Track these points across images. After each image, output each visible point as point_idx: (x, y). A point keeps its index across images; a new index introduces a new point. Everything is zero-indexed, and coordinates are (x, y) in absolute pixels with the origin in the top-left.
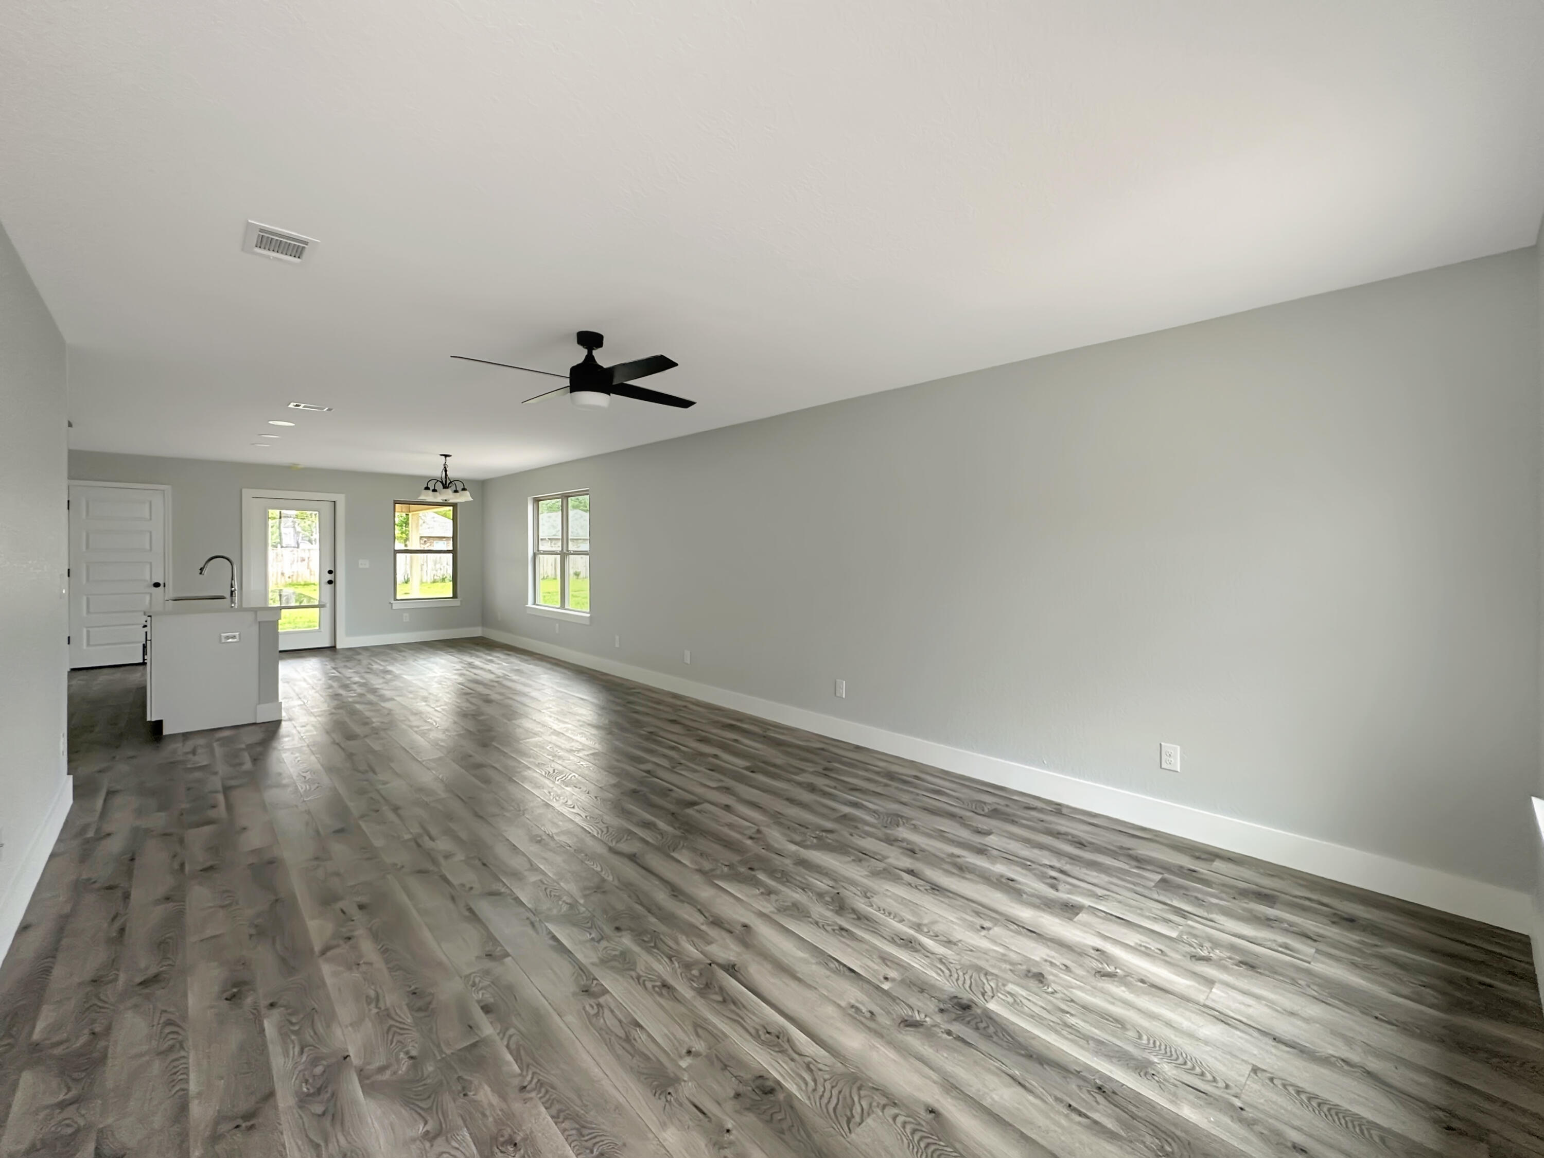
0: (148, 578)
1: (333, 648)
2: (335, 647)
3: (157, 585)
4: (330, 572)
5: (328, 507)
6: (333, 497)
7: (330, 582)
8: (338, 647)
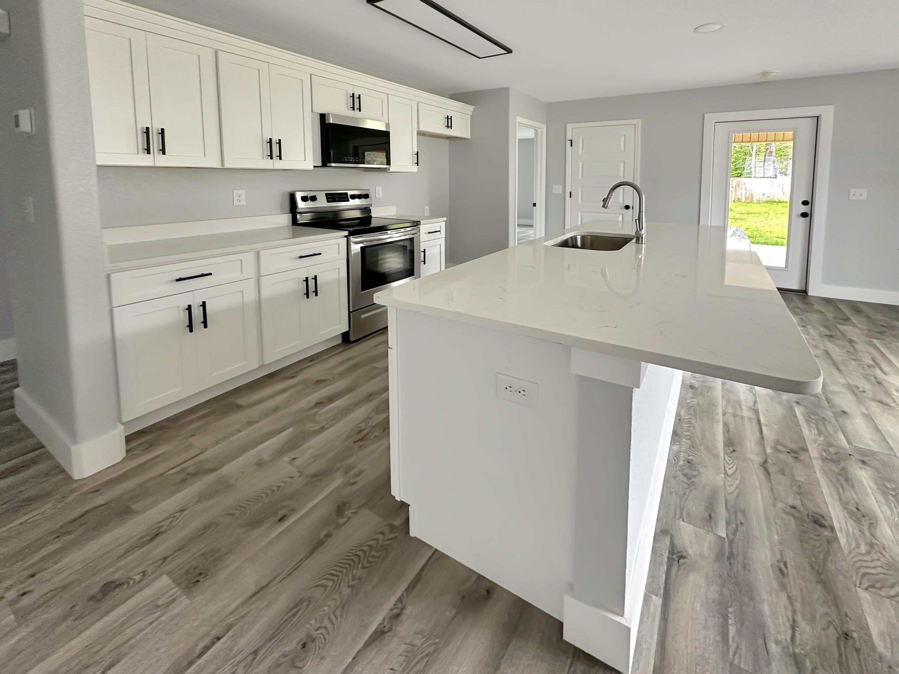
0: (621, 201)
1: (803, 293)
2: (805, 292)
3: (627, 207)
4: (805, 203)
5: (808, 126)
6: (814, 111)
7: (804, 215)
8: (810, 293)
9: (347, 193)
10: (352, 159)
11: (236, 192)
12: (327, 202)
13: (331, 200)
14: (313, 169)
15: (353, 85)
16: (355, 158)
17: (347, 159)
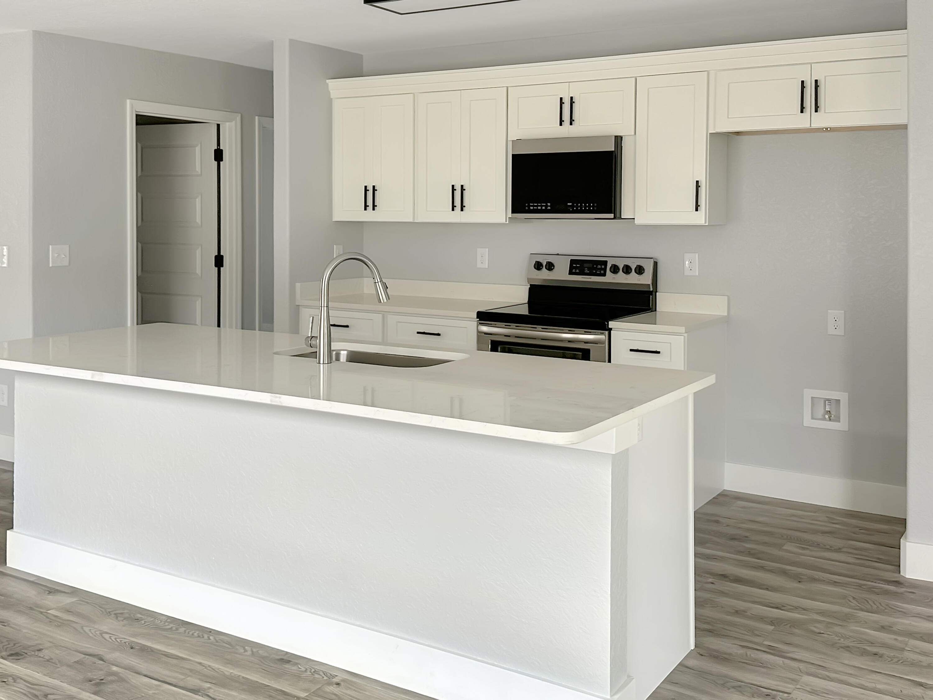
9: (606, 262)
10: (542, 206)
11: (480, 251)
12: (570, 274)
13: (577, 271)
14: (508, 222)
15: (568, 83)
16: (545, 204)
17: (533, 206)
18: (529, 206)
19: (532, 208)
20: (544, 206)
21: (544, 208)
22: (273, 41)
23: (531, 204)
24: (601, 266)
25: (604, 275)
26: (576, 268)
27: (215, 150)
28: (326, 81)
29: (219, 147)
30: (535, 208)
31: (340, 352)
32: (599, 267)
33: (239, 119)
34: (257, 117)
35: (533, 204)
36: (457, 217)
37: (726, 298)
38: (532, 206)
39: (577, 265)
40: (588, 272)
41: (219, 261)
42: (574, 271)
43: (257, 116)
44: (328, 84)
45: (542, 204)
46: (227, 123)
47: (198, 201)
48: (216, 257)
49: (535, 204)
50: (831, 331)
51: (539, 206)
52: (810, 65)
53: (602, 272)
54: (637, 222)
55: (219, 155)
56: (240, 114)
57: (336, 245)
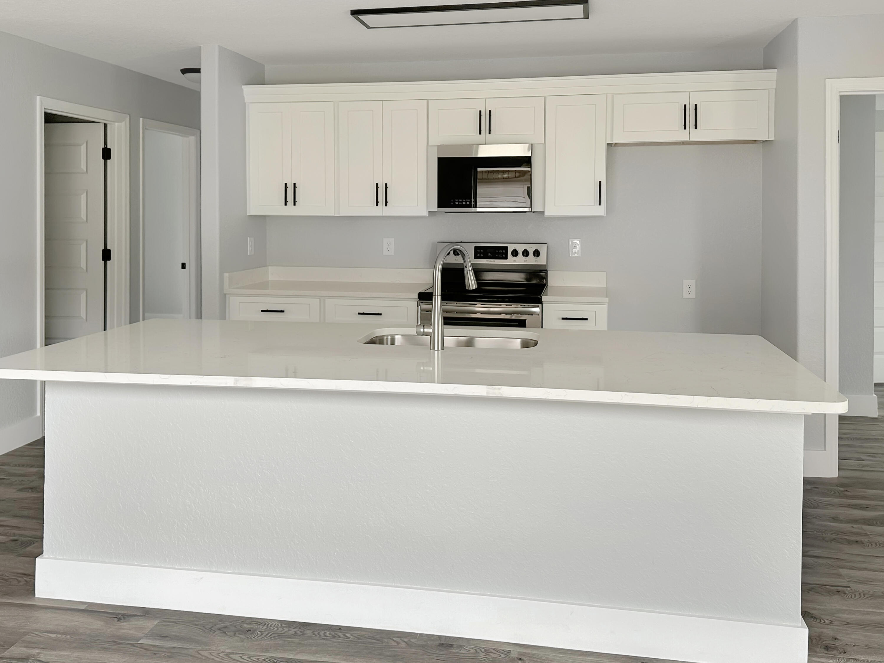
9: (507, 248)
10: (466, 202)
11: (386, 241)
12: (475, 258)
13: (482, 255)
14: (428, 216)
15: (485, 99)
16: (469, 200)
17: (459, 202)
18: (454, 202)
19: (457, 203)
20: (468, 201)
21: (468, 203)
22: (201, 46)
23: (456, 200)
24: (502, 251)
25: (506, 258)
26: (480, 253)
27: (103, 149)
28: (242, 87)
29: (106, 146)
30: (460, 203)
31: (394, 336)
32: (501, 251)
33: (128, 120)
34: (141, 119)
35: (458, 200)
36: (380, 211)
37: (605, 273)
38: (457, 201)
39: (481, 251)
40: (491, 256)
41: (106, 255)
42: (478, 255)
43: (141, 117)
44: (243, 90)
45: (467, 200)
46: (116, 124)
47: (83, 197)
48: (103, 251)
49: (460, 200)
50: (686, 295)
51: (464, 201)
52: (689, 93)
53: (504, 256)
54: (547, 214)
55: (107, 154)
56: (129, 115)
57: (249, 237)
